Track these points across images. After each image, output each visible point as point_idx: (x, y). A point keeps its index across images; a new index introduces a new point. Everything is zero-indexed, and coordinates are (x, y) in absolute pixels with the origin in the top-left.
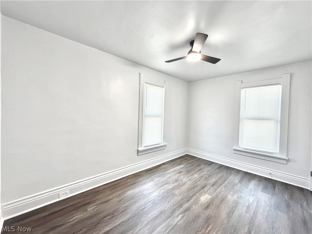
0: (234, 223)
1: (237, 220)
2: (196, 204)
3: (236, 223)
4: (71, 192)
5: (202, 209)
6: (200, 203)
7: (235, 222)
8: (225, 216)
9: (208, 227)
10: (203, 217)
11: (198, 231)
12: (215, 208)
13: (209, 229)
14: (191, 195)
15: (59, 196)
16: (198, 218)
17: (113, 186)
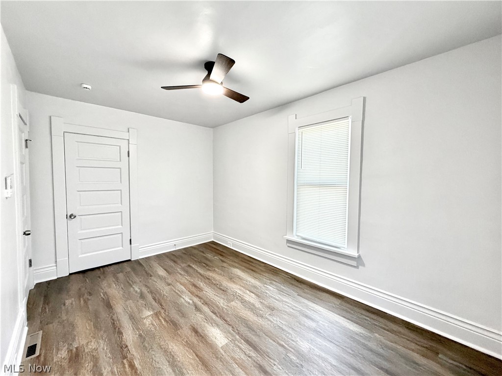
0: (154, 353)
1: (155, 361)
2: (206, 319)
3: (153, 356)
4: (233, 245)
5: (195, 324)
6: (206, 325)
7: (155, 357)
8: (170, 347)
9: (165, 320)
10: (181, 321)
11: (165, 311)
12: (190, 341)
13: (163, 321)
14: (228, 319)
15: (227, 244)
16: (181, 315)
17: (248, 260)
